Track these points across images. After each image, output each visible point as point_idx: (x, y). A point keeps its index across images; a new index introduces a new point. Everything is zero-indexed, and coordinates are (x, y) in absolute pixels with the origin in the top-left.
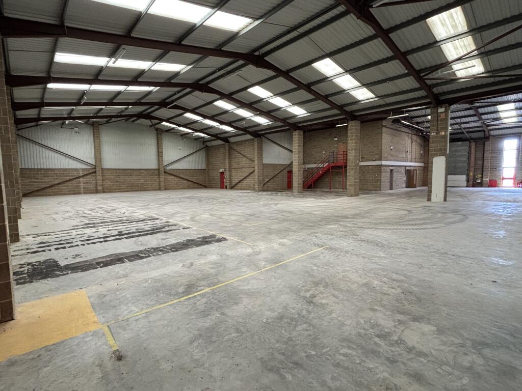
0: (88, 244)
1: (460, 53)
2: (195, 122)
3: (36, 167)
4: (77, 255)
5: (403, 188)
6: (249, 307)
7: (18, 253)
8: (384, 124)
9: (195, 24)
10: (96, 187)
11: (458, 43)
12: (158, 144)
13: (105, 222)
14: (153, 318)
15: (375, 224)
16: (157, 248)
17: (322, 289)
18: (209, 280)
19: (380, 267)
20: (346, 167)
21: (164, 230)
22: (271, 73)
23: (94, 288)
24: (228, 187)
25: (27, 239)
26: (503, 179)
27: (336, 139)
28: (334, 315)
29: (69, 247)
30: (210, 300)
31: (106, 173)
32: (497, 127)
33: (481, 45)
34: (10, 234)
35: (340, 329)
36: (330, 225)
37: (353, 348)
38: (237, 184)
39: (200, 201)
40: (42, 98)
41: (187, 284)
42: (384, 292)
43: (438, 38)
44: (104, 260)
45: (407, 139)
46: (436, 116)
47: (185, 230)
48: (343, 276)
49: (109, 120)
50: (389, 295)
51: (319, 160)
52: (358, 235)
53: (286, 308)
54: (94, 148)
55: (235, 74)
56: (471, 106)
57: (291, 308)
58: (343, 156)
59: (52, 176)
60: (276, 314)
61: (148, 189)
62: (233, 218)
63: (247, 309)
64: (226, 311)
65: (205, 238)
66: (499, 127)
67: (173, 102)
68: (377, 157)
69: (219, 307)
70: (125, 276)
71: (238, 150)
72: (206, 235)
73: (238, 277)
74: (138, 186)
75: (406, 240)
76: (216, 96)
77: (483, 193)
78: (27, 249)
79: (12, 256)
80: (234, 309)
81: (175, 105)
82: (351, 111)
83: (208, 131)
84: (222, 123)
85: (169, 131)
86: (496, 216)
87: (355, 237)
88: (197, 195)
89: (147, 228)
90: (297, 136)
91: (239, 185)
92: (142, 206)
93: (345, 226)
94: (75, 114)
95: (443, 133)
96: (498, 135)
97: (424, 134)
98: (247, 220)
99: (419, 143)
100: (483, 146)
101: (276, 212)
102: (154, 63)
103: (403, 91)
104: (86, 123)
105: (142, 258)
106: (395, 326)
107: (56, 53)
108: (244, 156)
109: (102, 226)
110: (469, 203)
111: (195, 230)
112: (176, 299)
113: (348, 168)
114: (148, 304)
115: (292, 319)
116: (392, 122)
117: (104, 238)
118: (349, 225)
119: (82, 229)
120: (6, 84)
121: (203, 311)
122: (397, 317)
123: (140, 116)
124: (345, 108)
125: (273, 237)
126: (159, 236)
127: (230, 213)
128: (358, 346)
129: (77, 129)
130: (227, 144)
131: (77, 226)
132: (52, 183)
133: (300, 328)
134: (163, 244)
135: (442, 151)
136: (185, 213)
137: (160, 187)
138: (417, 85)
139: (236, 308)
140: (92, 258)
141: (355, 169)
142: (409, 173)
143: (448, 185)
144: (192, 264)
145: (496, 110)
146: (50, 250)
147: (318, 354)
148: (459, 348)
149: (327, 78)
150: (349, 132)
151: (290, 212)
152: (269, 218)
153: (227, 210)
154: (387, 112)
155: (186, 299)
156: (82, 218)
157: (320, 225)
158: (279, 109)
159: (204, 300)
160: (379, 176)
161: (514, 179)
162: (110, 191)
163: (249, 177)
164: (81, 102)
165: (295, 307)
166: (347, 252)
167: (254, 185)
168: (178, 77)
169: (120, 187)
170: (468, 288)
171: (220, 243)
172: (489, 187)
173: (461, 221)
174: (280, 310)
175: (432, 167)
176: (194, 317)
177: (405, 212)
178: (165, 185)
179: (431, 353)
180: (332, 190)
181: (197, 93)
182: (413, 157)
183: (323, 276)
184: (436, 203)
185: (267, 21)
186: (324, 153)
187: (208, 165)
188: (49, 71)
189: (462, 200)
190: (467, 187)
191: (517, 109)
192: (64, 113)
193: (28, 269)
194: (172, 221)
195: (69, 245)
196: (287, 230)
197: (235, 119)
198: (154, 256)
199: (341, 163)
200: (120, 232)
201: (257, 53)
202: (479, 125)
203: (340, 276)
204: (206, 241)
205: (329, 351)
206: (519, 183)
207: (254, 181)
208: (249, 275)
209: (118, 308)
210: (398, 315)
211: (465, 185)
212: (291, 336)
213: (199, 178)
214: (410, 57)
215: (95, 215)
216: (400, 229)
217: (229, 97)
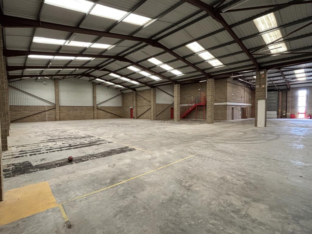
0: (50, 152)
1: (273, 39)
2: (116, 79)
3: (19, 105)
4: (43, 159)
5: (239, 118)
6: (151, 192)
7: (7, 158)
8: (228, 81)
9: (118, 21)
10: (56, 117)
11: (272, 33)
12: (93, 91)
13: (60, 139)
14: (90, 199)
15: (225, 140)
16: (93, 155)
17: (195, 181)
18: (125, 175)
19: (230, 167)
20: (206, 106)
21: (96, 143)
22: (162, 50)
23: (54, 180)
24: (135, 117)
25: (13, 149)
26: (299, 113)
27: (200, 89)
28: (204, 198)
29: (38, 154)
30: (126, 188)
31: (62, 109)
32: (294, 83)
33: (285, 35)
34: (2, 146)
35: (209, 207)
36: (197, 141)
37: (218, 220)
38: (140, 116)
39: (118, 126)
40: (25, 64)
41: (111, 177)
42: (234, 183)
43: (260, 31)
44: (60, 162)
45: (241, 89)
46: (259, 76)
47: (110, 143)
48: (208, 173)
49: (65, 77)
50: (237, 185)
51: (189, 102)
52: (215, 147)
53: (173, 193)
54: (55, 94)
55: (141, 51)
56: (279, 70)
57: (177, 193)
58: (204, 99)
59: (29, 110)
60: (168, 197)
61: (87, 118)
62: (139, 136)
63: (149, 194)
64: (137, 195)
65: (122, 148)
66: (295, 83)
67: (103, 66)
68: (224, 100)
69: (132, 192)
70: (73, 172)
71: (141, 96)
72: (122, 147)
73: (143, 173)
74: (81, 117)
75: (245, 150)
76: (129, 64)
77: (287, 122)
78: (12, 155)
79: (3, 159)
80: (142, 194)
81: (104, 68)
82: (209, 73)
83: (124, 84)
84: (132, 79)
85: (100, 84)
86: (296, 136)
87: (213, 148)
88: (117, 122)
89: (86, 142)
90: (176, 88)
91: (142, 116)
92: (83, 129)
93: (207, 142)
94: (44, 73)
95: (264, 86)
96: (295, 88)
97: (252, 86)
98: (148, 137)
99: (248, 92)
100: (286, 94)
101: (164, 133)
102: (93, 43)
103: (240, 61)
104: (51, 79)
105: (83, 161)
106: (243, 205)
107: (34, 37)
108: (145, 99)
109: (59, 141)
110: (280, 128)
111: (116, 144)
112: (105, 187)
113: (207, 106)
114: (87, 191)
115: (178, 200)
116: (233, 80)
117: (60, 148)
118: (209, 141)
119: (46, 143)
120: (3, 55)
121: (122, 195)
122: (244, 199)
123: (83, 74)
124: (205, 71)
125: (164, 148)
126: (94, 147)
127: (137, 133)
128: (220, 218)
129: (45, 82)
130: (135, 92)
131: (43, 141)
132: (29, 115)
133: (183, 206)
134: (96, 152)
135: (263, 97)
136: (110, 133)
137: (94, 117)
138: (248, 58)
139: (143, 193)
140: (52, 161)
141: (211, 107)
142: (243, 110)
143: (267, 117)
144: (114, 165)
145: (293, 73)
146: (26, 156)
147: (196, 223)
148: (284, 220)
149: (195, 53)
150: (208, 85)
151: (173, 133)
152: (160, 136)
153: (134, 131)
154: (230, 74)
155: (112, 187)
156: (47, 136)
157: (191, 141)
158: (166, 71)
159: (123, 188)
160: (225, 111)
161: (305, 113)
162: (64, 120)
163: (148, 112)
164: (48, 66)
165: (180, 193)
166: (209, 158)
167: (151, 116)
168: (106, 52)
169: (70, 117)
170: (285, 181)
171: (131, 152)
172: (290, 118)
173: (276, 139)
174: (171, 195)
175: (257, 106)
176: (116, 199)
177: (243, 133)
178: (97, 116)
179: (267, 223)
180: (197, 119)
181: (118, 62)
182: (245, 100)
183: (196, 173)
184: (259, 128)
185: (159, 19)
186: (192, 97)
187: (123, 104)
188: (29, 47)
189: (275, 126)
190: (277, 118)
191: (305, 72)
192: (38, 73)
193: (12, 168)
194: (102, 138)
195: (38, 153)
196: (172, 144)
197: (139, 77)
198: (91, 159)
199: (202, 103)
200: (70, 145)
201: (153, 39)
202: (284, 82)
203: (206, 173)
204: (123, 150)
205: (203, 221)
206: (308, 116)
207: (151, 114)
208: (150, 172)
209: (69, 193)
210: (244, 198)
211: (277, 117)
212: (178, 211)
213: (118, 112)
214: (243, 42)
215: (54, 134)
216: (240, 143)
217: (136, 64)
